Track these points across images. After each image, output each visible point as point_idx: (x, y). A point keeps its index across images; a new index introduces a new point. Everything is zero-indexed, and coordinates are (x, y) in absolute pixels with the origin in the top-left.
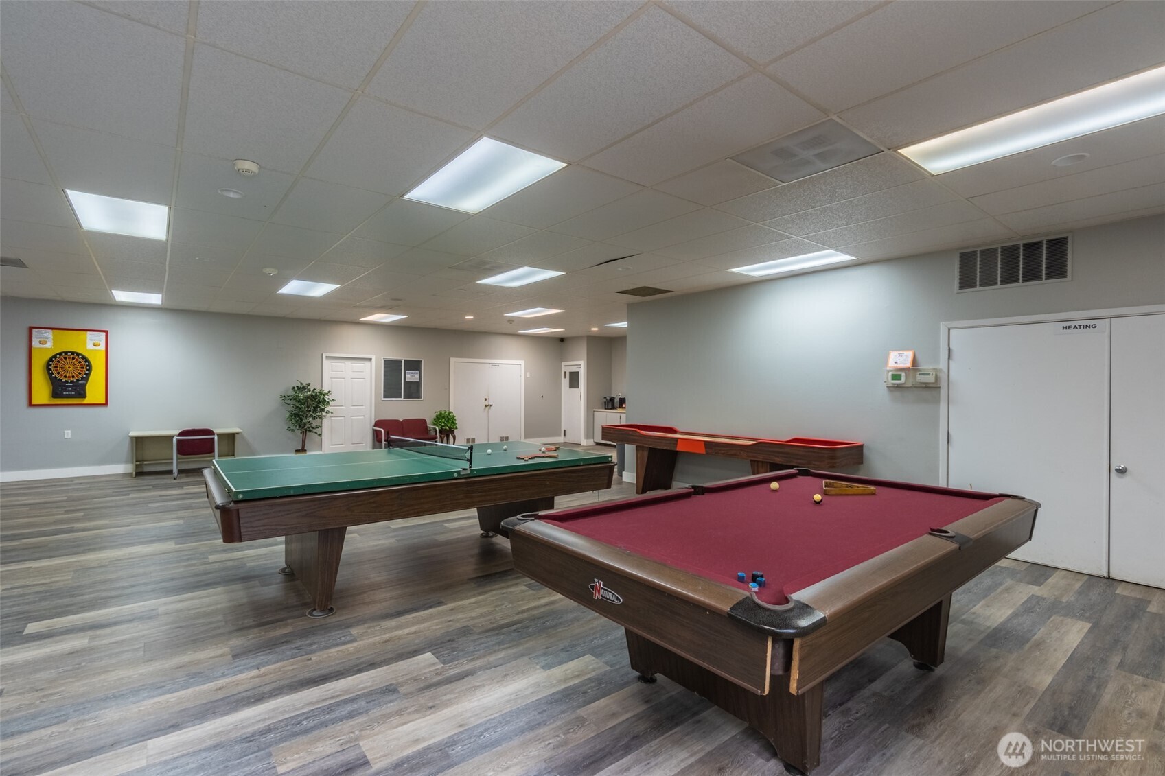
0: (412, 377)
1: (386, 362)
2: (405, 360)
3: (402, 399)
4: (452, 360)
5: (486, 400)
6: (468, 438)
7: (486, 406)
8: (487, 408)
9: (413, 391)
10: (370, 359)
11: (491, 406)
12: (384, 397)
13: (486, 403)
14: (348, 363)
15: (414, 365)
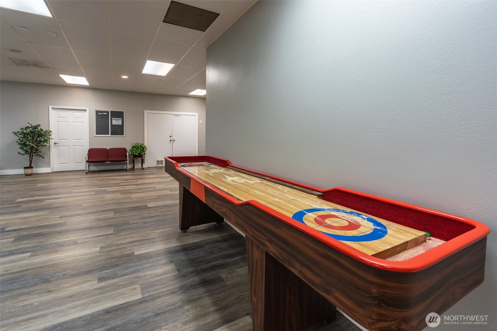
0: (117, 122)
1: (97, 112)
2: (111, 111)
3: (110, 135)
4: (146, 112)
5: (171, 137)
6: (158, 160)
7: (171, 140)
8: (171, 142)
9: (118, 131)
10: (86, 110)
11: (174, 140)
12: (96, 134)
13: (171, 139)
14: (70, 112)
15: (119, 115)
